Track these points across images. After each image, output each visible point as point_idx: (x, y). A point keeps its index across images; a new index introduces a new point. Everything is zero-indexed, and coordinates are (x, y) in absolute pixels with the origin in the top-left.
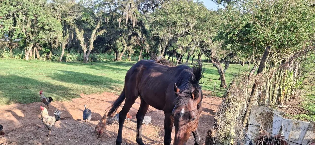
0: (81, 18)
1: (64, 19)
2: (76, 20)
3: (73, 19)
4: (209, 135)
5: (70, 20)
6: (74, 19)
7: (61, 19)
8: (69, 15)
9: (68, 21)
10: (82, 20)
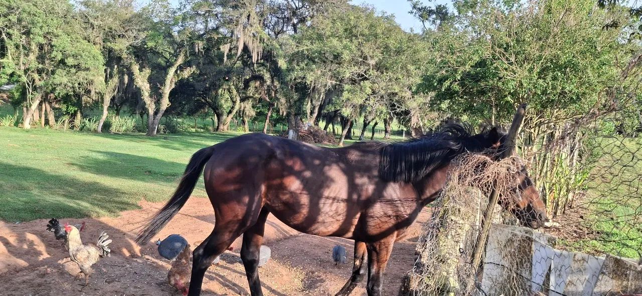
0: (144, 43)
1: (109, 44)
2: (135, 47)
3: (128, 44)
5: (121, 46)
6: (131, 45)
7: (102, 43)
8: (119, 36)
9: (116, 48)
10: (146, 46)
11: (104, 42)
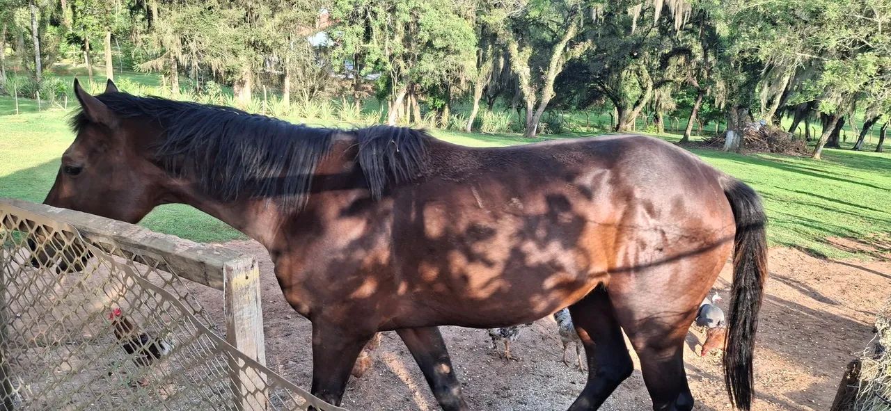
0: (526, 12)
1: (483, 17)
2: (514, 19)
3: (505, 16)
4: (851, 372)
5: (497, 19)
6: (509, 17)
7: (475, 17)
8: (495, 5)
9: (491, 22)
10: (527, 17)
11: (477, 15)
